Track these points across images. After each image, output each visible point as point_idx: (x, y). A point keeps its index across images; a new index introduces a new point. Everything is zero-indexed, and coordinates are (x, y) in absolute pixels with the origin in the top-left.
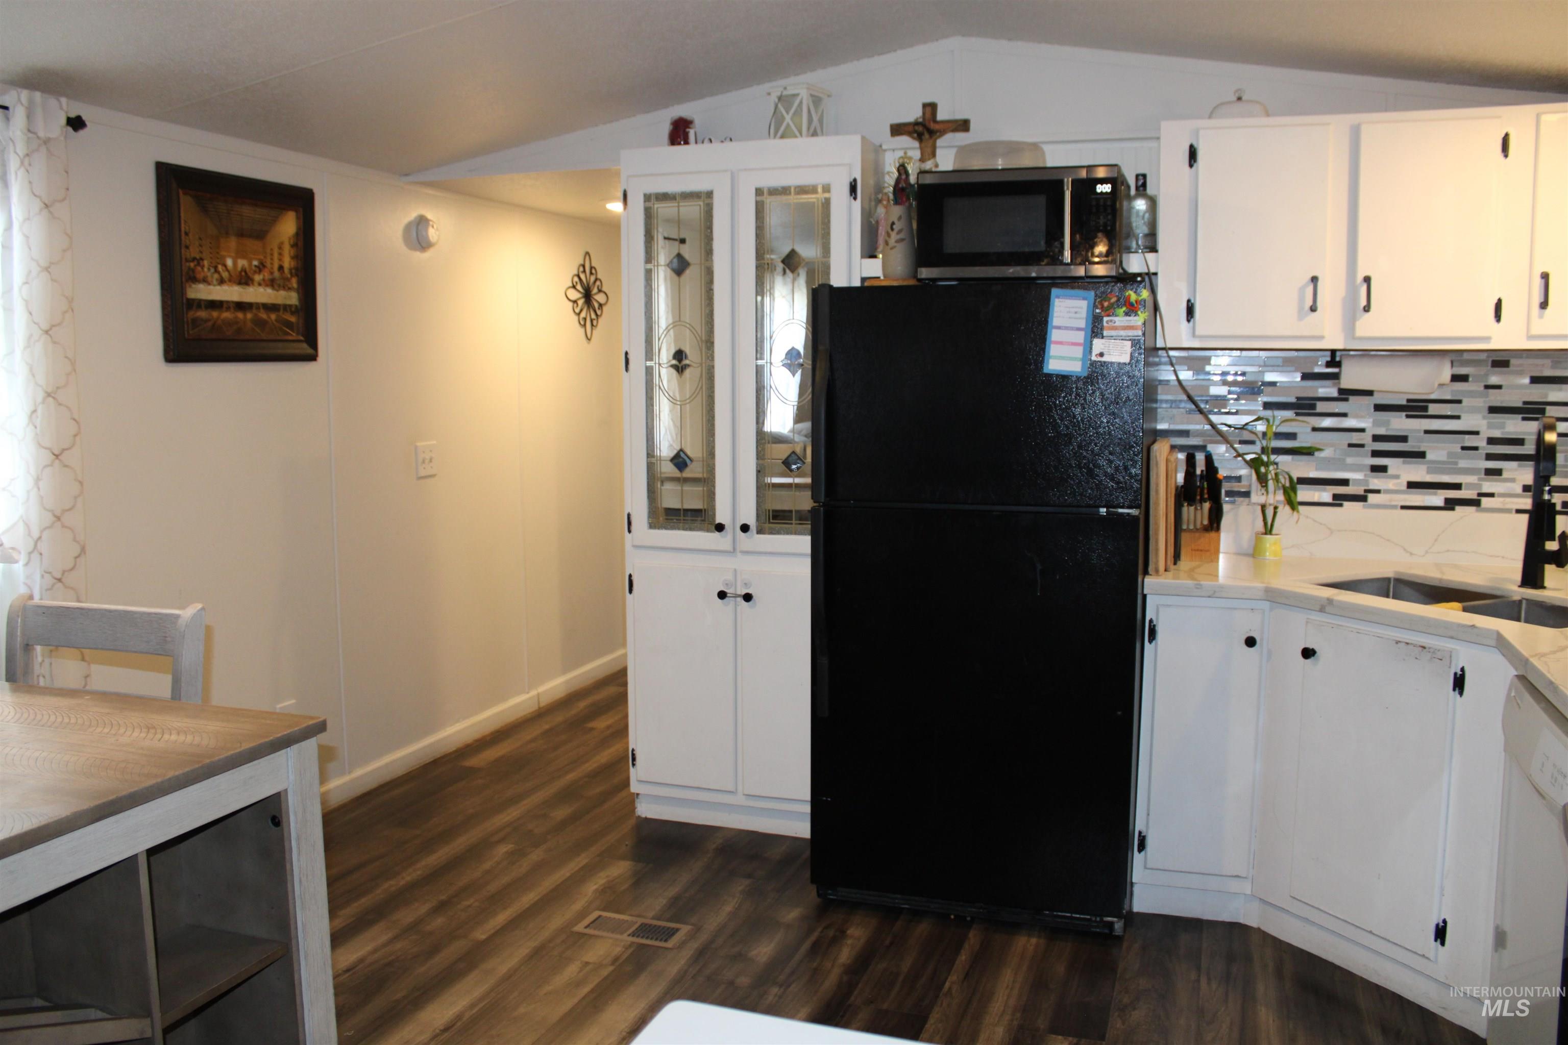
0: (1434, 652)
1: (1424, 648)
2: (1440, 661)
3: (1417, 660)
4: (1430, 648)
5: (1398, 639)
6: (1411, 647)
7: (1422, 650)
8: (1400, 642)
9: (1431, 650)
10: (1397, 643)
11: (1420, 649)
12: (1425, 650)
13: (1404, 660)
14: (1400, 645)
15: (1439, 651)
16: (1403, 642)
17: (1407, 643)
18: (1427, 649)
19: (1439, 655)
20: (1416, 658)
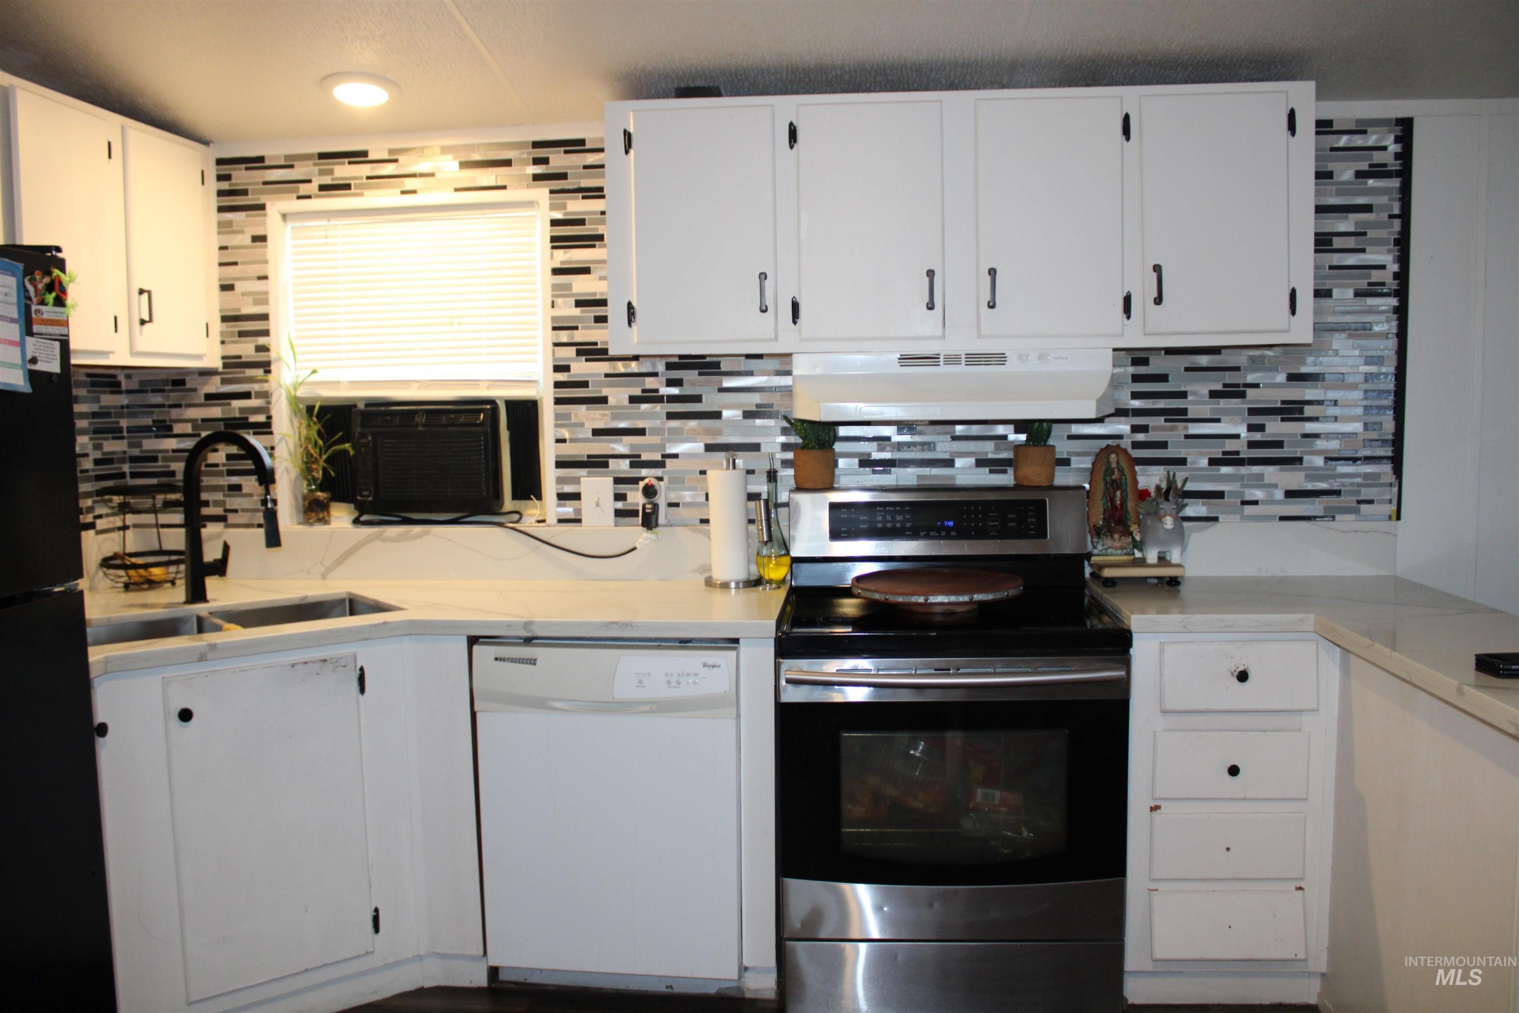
0: (336, 662)
1: (325, 661)
2: (344, 668)
3: (318, 676)
4: (331, 659)
5: (293, 662)
6: (308, 665)
7: (323, 664)
8: (296, 664)
9: (334, 661)
10: (293, 666)
11: (321, 663)
12: (326, 663)
13: (304, 680)
14: (296, 667)
15: (342, 658)
16: (300, 663)
17: (306, 663)
18: (329, 662)
19: (342, 662)
20: (318, 674)
